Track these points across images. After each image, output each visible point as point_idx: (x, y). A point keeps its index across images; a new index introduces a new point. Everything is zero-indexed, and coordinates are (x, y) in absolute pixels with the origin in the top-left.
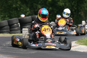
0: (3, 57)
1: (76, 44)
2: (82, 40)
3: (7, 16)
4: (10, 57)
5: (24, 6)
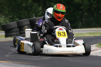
0: (12, 64)
1: (96, 48)
3: (15, 17)
5: (36, 5)
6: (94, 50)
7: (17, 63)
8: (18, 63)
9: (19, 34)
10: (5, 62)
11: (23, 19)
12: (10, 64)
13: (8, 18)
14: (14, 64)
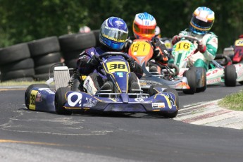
0: (18, 145)
1: (220, 109)
2: (239, 96)
3: (25, 31)
4: (38, 145)
7: (30, 144)
9: (33, 74)
11: (44, 36)
12: (13, 146)
14: (24, 147)
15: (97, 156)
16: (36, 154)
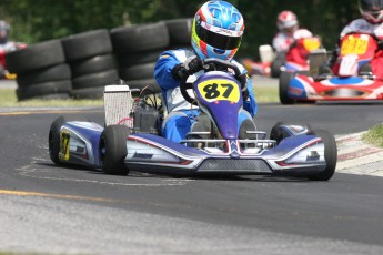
0: (47, 201)
1: (365, 146)
3: (56, 21)
6: (354, 155)
7: (65, 199)
8: (68, 197)
9: (70, 88)
10: (19, 193)
11: (87, 29)
12: (39, 201)
13: (29, 27)
14: (55, 204)
15: (171, 219)
16: (75, 214)
